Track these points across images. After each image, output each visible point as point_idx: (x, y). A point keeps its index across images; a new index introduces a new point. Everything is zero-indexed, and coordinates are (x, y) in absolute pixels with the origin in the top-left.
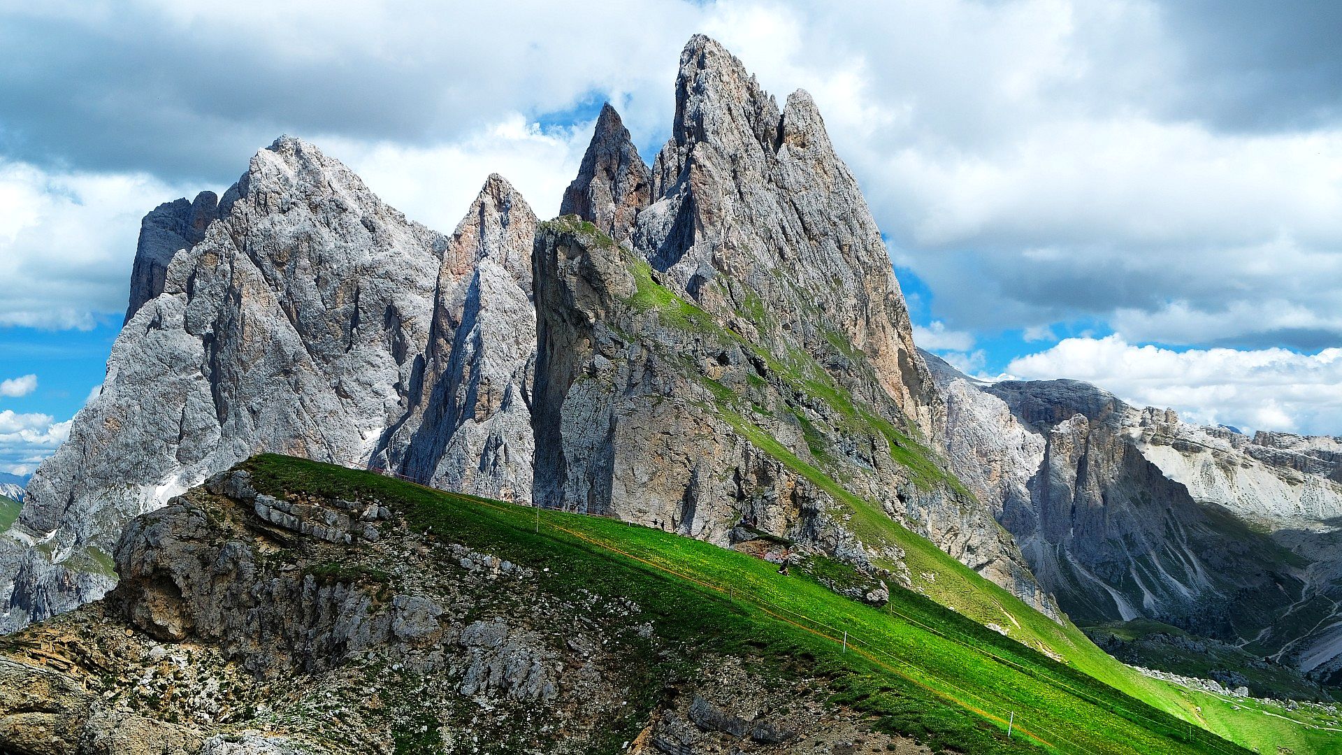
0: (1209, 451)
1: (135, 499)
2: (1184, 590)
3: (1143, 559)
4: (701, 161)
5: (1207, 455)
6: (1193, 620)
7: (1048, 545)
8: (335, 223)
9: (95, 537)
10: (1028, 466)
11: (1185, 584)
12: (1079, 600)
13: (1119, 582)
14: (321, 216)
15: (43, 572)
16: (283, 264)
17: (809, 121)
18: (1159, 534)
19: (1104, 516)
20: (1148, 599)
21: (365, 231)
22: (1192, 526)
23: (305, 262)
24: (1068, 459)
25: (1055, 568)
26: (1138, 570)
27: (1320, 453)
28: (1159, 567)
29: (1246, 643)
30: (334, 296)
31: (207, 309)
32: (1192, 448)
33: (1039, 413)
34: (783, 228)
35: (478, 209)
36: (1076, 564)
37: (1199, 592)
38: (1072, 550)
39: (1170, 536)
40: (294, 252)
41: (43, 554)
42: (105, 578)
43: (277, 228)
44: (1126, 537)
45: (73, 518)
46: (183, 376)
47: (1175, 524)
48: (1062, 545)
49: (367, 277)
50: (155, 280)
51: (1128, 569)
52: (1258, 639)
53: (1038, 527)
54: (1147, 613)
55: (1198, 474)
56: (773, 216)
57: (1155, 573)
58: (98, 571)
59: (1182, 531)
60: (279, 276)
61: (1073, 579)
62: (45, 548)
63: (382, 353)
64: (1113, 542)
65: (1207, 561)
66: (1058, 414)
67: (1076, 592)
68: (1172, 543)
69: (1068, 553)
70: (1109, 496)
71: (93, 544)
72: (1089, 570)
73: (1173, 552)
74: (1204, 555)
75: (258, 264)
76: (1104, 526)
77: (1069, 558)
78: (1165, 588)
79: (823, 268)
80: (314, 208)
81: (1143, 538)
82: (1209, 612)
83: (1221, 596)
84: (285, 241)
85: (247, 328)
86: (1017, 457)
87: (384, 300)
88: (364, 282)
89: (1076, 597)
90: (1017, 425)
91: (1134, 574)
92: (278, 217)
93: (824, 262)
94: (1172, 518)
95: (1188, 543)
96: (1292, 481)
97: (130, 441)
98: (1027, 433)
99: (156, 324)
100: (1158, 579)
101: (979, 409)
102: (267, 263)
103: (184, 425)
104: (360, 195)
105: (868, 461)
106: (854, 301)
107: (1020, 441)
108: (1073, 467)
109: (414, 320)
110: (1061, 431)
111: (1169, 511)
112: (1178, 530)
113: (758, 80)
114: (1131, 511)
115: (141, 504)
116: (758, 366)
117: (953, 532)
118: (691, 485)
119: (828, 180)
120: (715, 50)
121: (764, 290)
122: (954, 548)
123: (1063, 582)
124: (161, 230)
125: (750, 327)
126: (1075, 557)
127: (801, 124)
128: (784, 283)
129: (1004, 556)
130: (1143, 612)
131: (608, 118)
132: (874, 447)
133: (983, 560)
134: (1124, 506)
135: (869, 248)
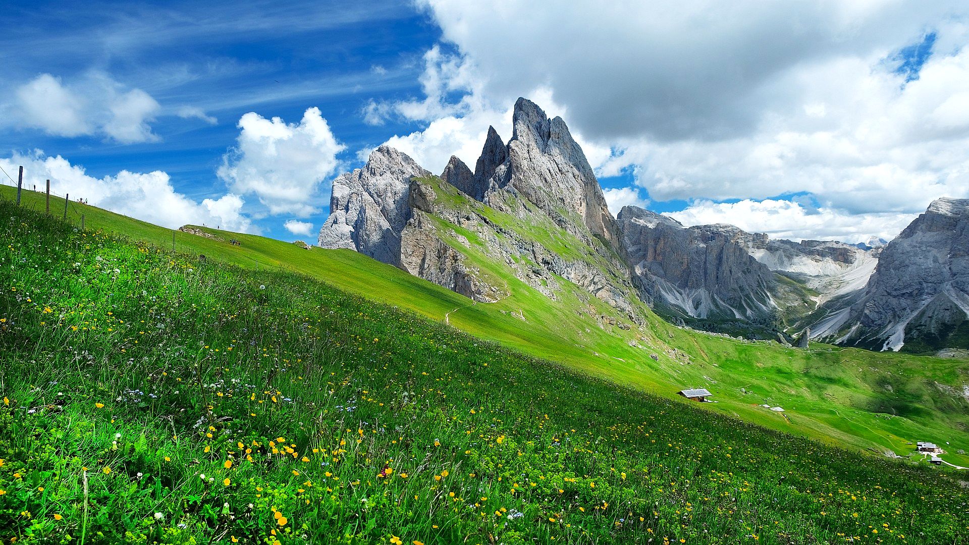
0: (782, 250)
2: (764, 308)
3: (747, 296)
4: (513, 148)
5: (781, 252)
6: (767, 320)
7: (707, 292)
8: (400, 178)
11: (765, 306)
12: (719, 314)
13: (737, 306)
14: (395, 176)
16: (381, 196)
17: (561, 128)
18: (755, 285)
19: (730, 279)
20: (749, 312)
22: (769, 281)
23: (389, 194)
25: (709, 301)
26: (745, 301)
27: (829, 248)
28: (754, 299)
29: (790, 328)
31: (353, 215)
32: (774, 249)
33: (708, 238)
34: (549, 171)
35: (447, 170)
36: (718, 300)
37: (771, 308)
38: (717, 294)
39: (759, 286)
40: (385, 191)
43: (379, 182)
44: (740, 287)
46: (346, 241)
47: (762, 281)
48: (713, 292)
51: (741, 302)
52: (794, 326)
53: (703, 285)
54: (748, 318)
55: (776, 260)
56: (544, 166)
57: (752, 301)
59: (765, 284)
60: (380, 200)
61: (717, 306)
64: (735, 290)
65: (775, 295)
67: (718, 311)
68: (760, 289)
69: (715, 295)
70: (732, 271)
72: (724, 302)
73: (760, 293)
74: (774, 293)
75: (372, 197)
76: (730, 283)
77: (716, 297)
78: (756, 307)
80: (392, 173)
81: (748, 287)
84: (382, 187)
85: (368, 221)
91: (743, 302)
92: (378, 177)
93: (568, 182)
94: (761, 278)
95: (767, 289)
96: (817, 261)
99: (335, 222)
100: (754, 304)
102: (375, 196)
104: (412, 166)
105: (529, 251)
106: (579, 196)
108: (718, 261)
111: (759, 275)
112: (763, 283)
114: (742, 276)
116: (485, 220)
117: (585, 277)
118: (425, 255)
119: (569, 151)
120: (526, 103)
121: (533, 194)
122: (586, 282)
123: (713, 307)
124: (340, 185)
125: (508, 208)
126: (718, 296)
127: (557, 130)
128: (542, 191)
129: (608, 285)
130: (746, 317)
131: (492, 131)
132: (533, 246)
133: (600, 286)
134: (739, 275)
135: (586, 175)
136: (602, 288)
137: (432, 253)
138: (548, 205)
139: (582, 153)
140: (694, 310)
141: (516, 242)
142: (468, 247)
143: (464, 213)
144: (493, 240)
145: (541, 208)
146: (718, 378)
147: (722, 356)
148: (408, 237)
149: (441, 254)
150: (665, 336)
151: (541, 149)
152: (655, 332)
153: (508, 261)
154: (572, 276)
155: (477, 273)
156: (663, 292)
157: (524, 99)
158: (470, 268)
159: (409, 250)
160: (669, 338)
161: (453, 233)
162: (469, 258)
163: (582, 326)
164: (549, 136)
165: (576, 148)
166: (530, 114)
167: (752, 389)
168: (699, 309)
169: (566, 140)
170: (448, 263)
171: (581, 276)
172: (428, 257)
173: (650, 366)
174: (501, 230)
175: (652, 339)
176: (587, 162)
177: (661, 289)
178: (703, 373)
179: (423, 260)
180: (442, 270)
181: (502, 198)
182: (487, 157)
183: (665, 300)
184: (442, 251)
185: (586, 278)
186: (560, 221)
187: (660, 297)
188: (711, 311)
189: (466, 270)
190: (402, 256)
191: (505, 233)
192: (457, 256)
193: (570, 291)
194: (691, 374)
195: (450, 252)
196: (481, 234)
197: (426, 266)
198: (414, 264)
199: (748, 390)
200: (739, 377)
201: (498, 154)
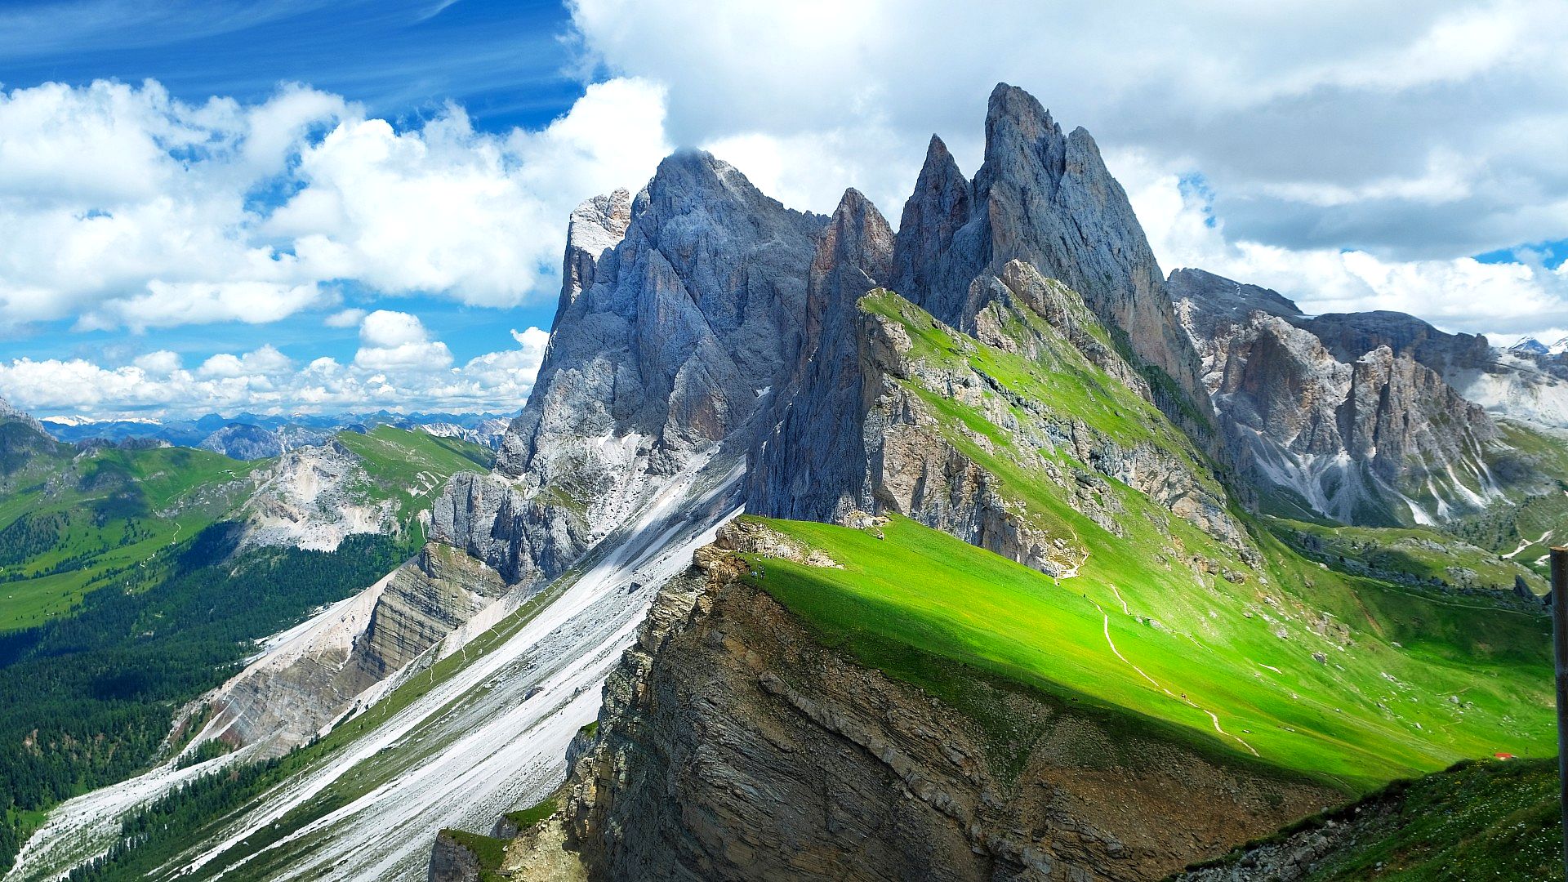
0: (1517, 372)
1: (583, 448)
2: (1476, 499)
3: (1440, 473)
5: (1515, 376)
6: (1481, 525)
7: (1353, 462)
8: (726, 221)
9: (556, 478)
10: (1337, 393)
11: (1478, 494)
12: (1378, 510)
13: (1416, 493)
14: (715, 215)
15: (519, 506)
16: (687, 256)
17: (1086, 153)
18: (1456, 450)
19: (1404, 436)
20: (1442, 507)
21: (751, 226)
22: (1488, 442)
23: (704, 255)
24: (1372, 386)
25: (1358, 482)
26: (1435, 483)
28: (1455, 479)
29: (1529, 543)
30: (729, 281)
32: (1500, 369)
33: (1357, 342)
34: (1064, 241)
35: (838, 218)
36: (1377, 479)
37: (1490, 501)
38: (1374, 466)
39: (1466, 451)
40: (695, 247)
41: (518, 492)
42: (565, 509)
43: (682, 227)
44: (1424, 453)
45: (538, 464)
46: (614, 350)
47: (1472, 442)
48: (1365, 463)
49: (754, 265)
50: (583, 265)
51: (1425, 485)
52: (1541, 540)
53: (1345, 447)
54: (1440, 520)
56: (1055, 232)
57: (1450, 484)
58: (559, 505)
59: (1478, 447)
60: (685, 266)
61: (1374, 492)
62: (518, 487)
63: (768, 326)
64: (1413, 459)
65: (1500, 472)
66: (1374, 342)
67: (1375, 503)
68: (1468, 458)
69: (1371, 469)
70: (1410, 418)
71: (555, 484)
72: (1389, 484)
73: (1468, 466)
74: (1498, 468)
75: (668, 258)
76: (1404, 444)
77: (1371, 473)
78: (1459, 498)
79: (1097, 267)
81: (1441, 454)
82: (1498, 517)
83: (1510, 503)
84: (689, 240)
85: (661, 310)
86: (1328, 386)
87: (768, 283)
88: (752, 269)
89: (1376, 507)
90: (1328, 356)
91: (1430, 487)
92: (681, 219)
93: (1098, 263)
94: (1469, 435)
95: (1482, 458)
97: (577, 403)
98: (1337, 364)
100: (1453, 490)
101: (1292, 343)
102: (675, 257)
103: (617, 388)
104: (746, 190)
105: (1067, 437)
106: (1122, 291)
107: (1331, 370)
108: (1377, 393)
109: (793, 299)
110: (1366, 362)
111: (1467, 429)
112: (1474, 446)
113: (1051, 114)
114: (1431, 430)
115: (588, 452)
116: (992, 384)
117: (1153, 474)
118: (924, 471)
119: (1102, 198)
120: (1014, 96)
121: (1040, 298)
122: (1156, 485)
123: (1364, 494)
124: (585, 223)
125: (1011, 341)
126: (1377, 472)
127: (1079, 156)
128: (1056, 290)
129: (1195, 489)
130: (1437, 518)
131: (937, 145)
132: (1073, 428)
133: (1180, 491)
134: (1424, 426)
135: (1135, 249)
136: (1184, 494)
137: (936, 468)
138: (1070, 320)
139: (1127, 202)
140: (1324, 500)
141: (1046, 422)
142: (992, 454)
143: (959, 374)
144: (1010, 424)
145: (1054, 325)
146: (1405, 674)
147: (1410, 627)
148: (895, 440)
149: (953, 470)
150: (1296, 584)
151: (1046, 194)
152: (1277, 576)
153: (1050, 472)
154: (1132, 474)
155: (1024, 510)
156: (1260, 461)
157: (1008, 87)
158: (1010, 501)
159: (897, 463)
160: (1304, 589)
161: (965, 429)
162: (1005, 481)
163: (1203, 606)
164: (1063, 168)
165: (1116, 193)
166: (1023, 118)
167: (1471, 698)
168: (1335, 499)
169: (1097, 176)
170: (967, 487)
171: (1146, 474)
172: (930, 476)
173: (1319, 679)
174: (1019, 400)
175: (1282, 598)
176: (1136, 221)
177: (1256, 455)
178: (1377, 664)
179: (921, 481)
180: (954, 500)
181: (997, 319)
182: (927, 199)
183: (1265, 478)
184: (954, 466)
185: (1156, 476)
186: (1092, 350)
187: (1254, 471)
188: (1362, 502)
189: (1006, 506)
190: (885, 474)
191: (1026, 406)
192: (982, 477)
193: (1138, 513)
194: (1361, 671)
195: (969, 469)
196: (988, 413)
197: (926, 491)
198: (905, 487)
199: (1465, 699)
200: (1446, 673)
201: (948, 193)
